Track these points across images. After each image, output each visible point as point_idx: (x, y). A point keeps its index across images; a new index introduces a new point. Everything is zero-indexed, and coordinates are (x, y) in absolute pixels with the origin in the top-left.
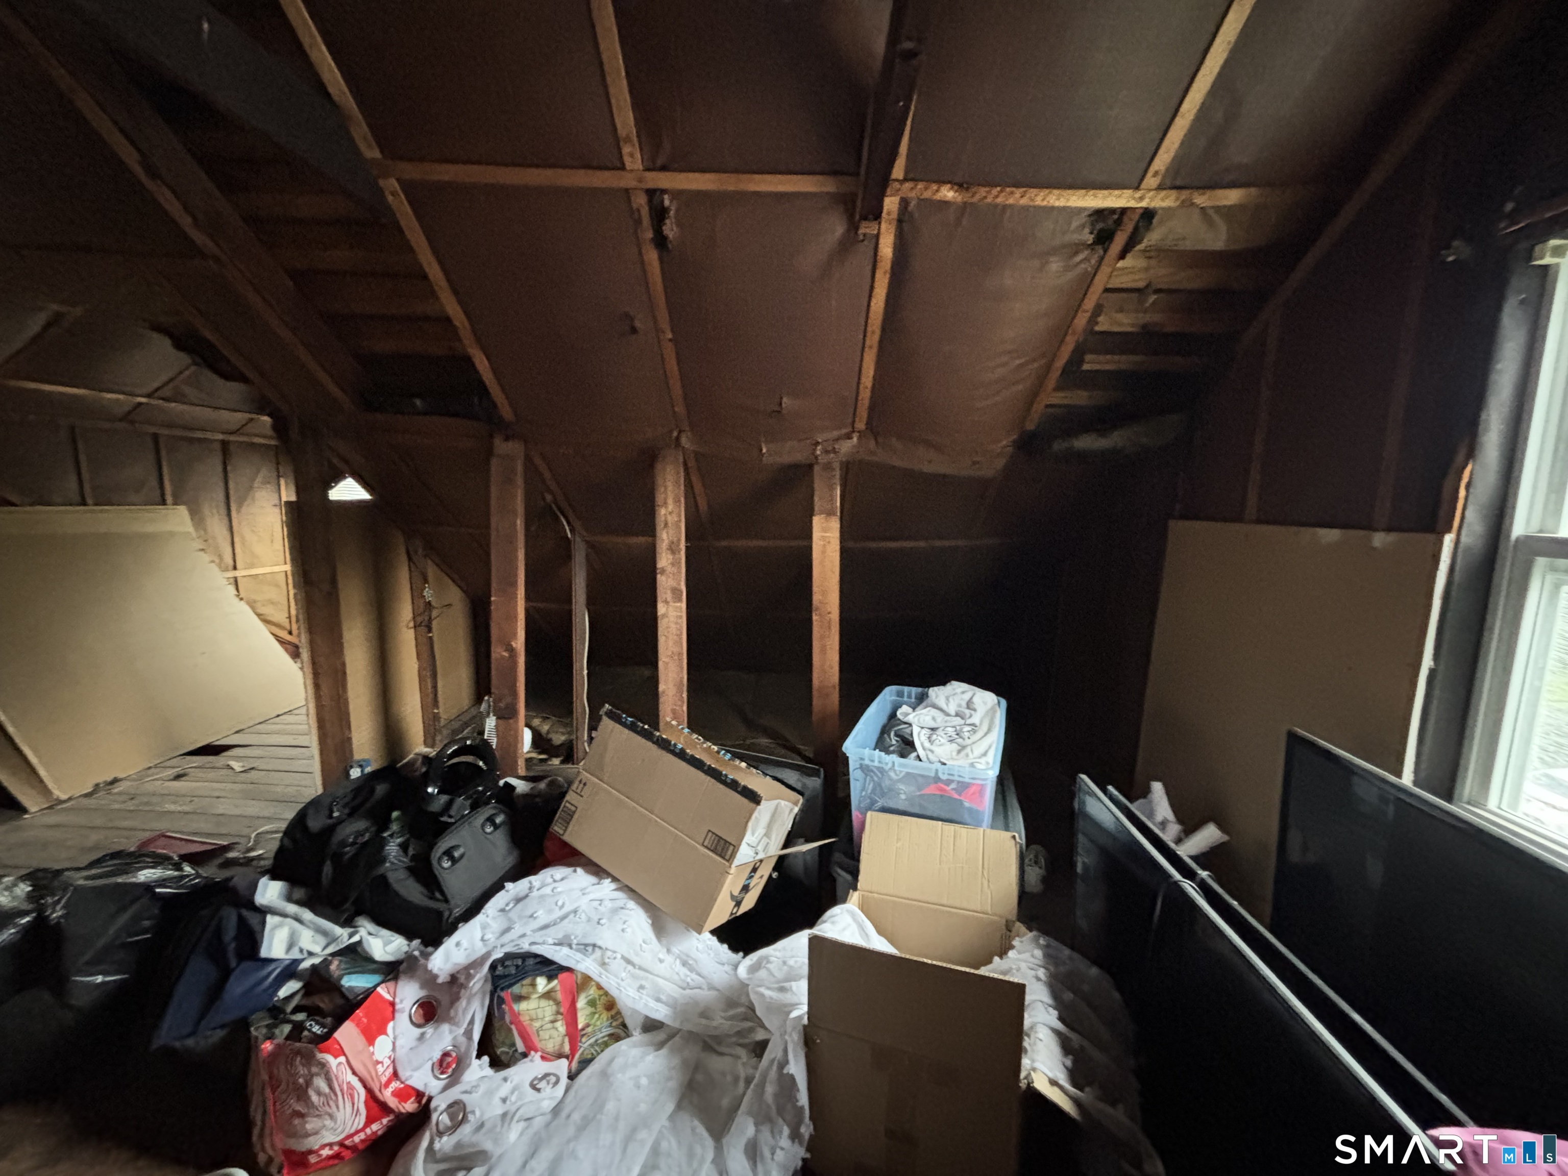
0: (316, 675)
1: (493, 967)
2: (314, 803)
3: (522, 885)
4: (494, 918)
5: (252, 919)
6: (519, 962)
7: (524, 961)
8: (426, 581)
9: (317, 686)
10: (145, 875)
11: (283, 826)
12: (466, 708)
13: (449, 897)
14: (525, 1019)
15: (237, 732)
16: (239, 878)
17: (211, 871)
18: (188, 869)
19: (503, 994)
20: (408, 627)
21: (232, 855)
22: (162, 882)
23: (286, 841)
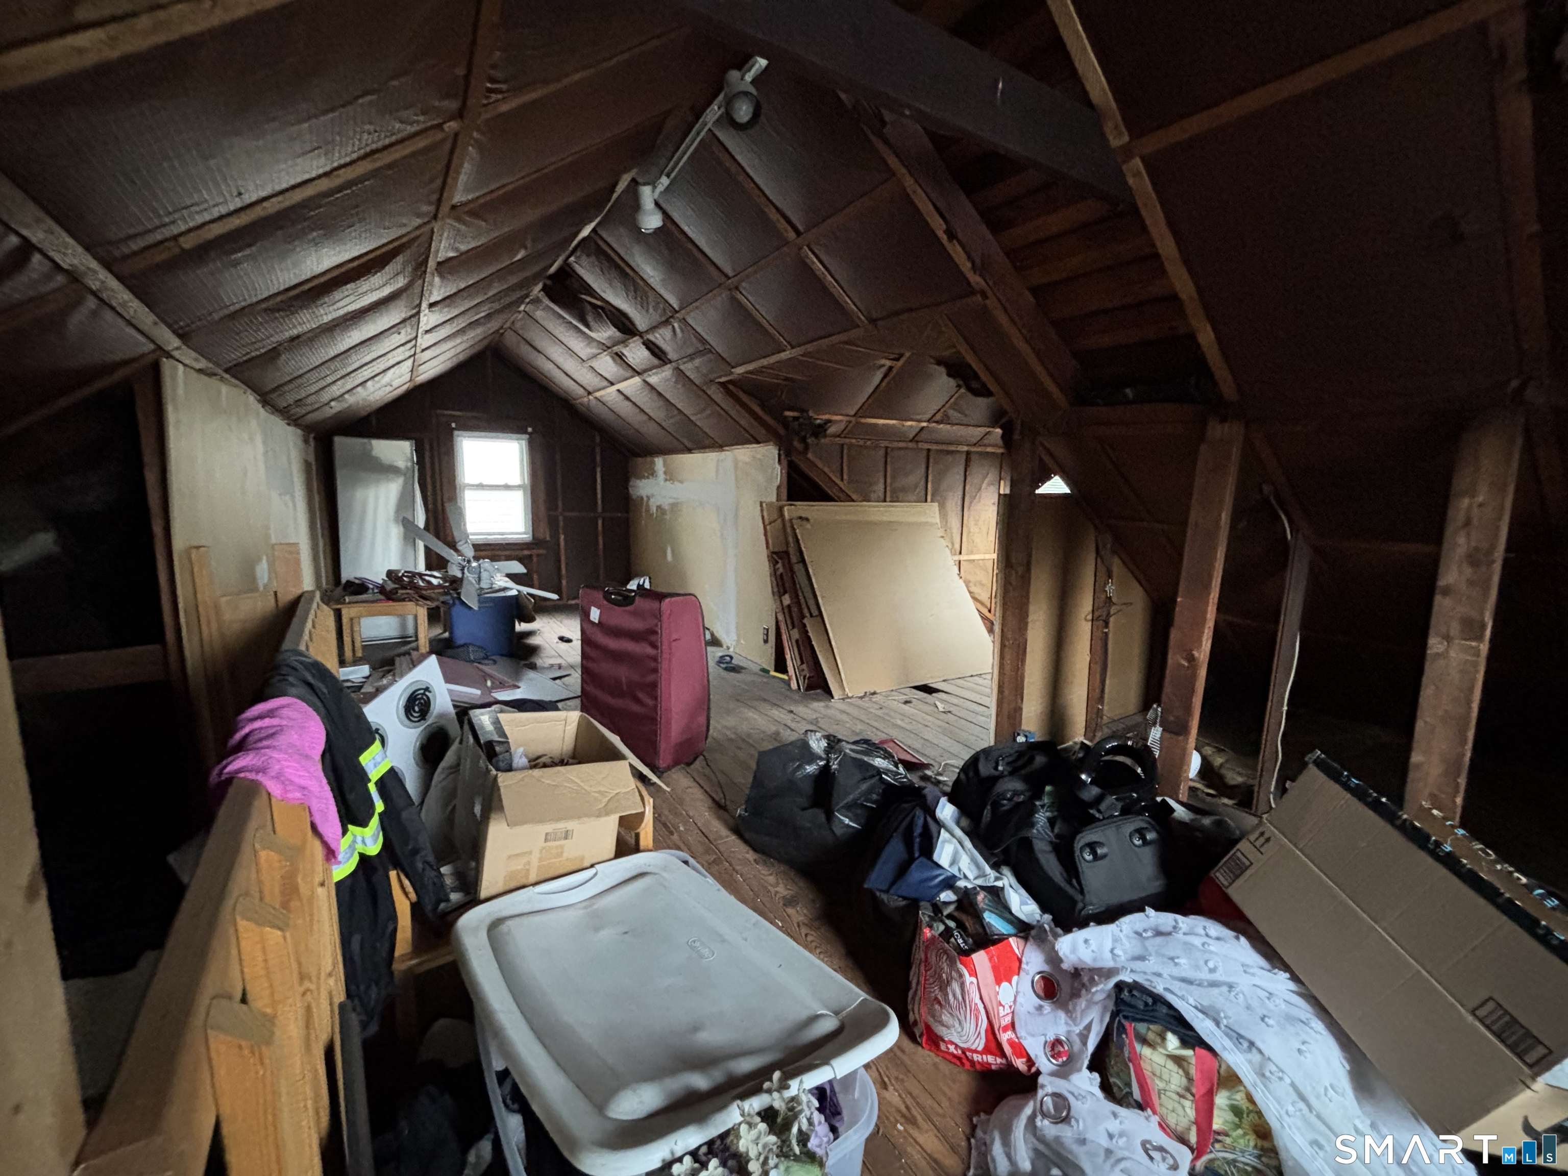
0: (1003, 647)
1: (1120, 986)
2: (986, 752)
3: (1166, 919)
4: (1127, 937)
5: (933, 826)
6: (1150, 1001)
7: (1154, 1003)
8: (1110, 576)
9: (1002, 657)
10: (879, 762)
11: (962, 763)
12: (1131, 713)
13: (1085, 892)
14: (1145, 1066)
15: (944, 681)
16: (930, 791)
17: (914, 778)
18: (901, 770)
19: (1126, 1023)
20: (1086, 620)
21: (928, 773)
22: (887, 771)
23: (963, 776)
